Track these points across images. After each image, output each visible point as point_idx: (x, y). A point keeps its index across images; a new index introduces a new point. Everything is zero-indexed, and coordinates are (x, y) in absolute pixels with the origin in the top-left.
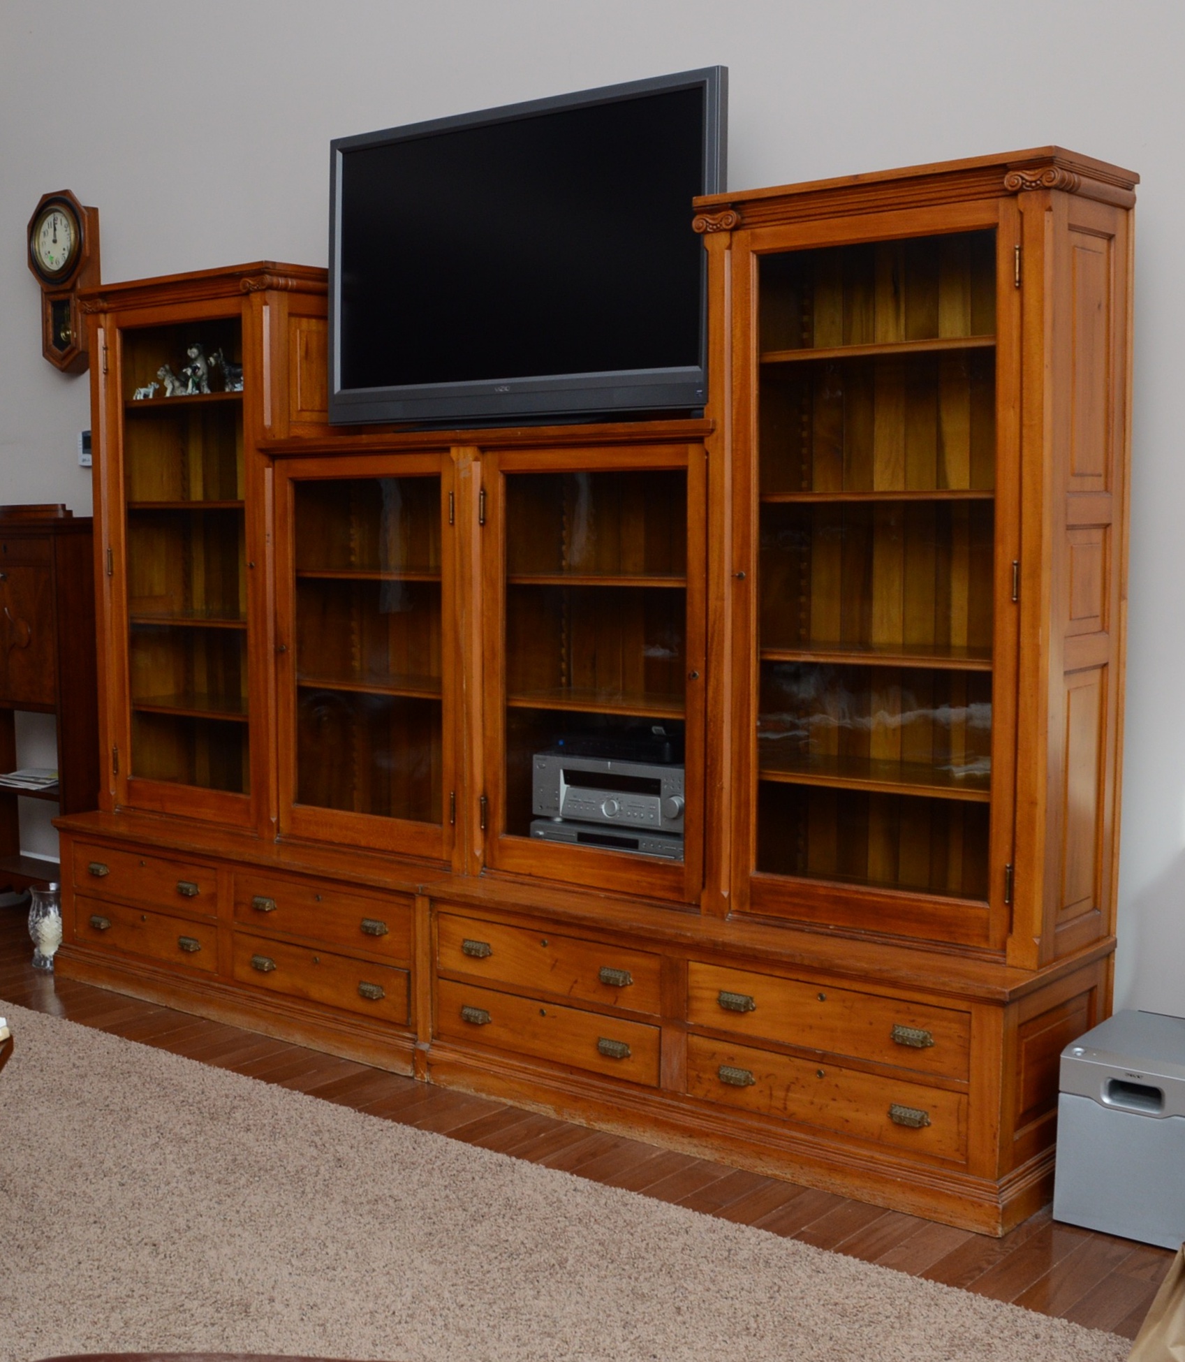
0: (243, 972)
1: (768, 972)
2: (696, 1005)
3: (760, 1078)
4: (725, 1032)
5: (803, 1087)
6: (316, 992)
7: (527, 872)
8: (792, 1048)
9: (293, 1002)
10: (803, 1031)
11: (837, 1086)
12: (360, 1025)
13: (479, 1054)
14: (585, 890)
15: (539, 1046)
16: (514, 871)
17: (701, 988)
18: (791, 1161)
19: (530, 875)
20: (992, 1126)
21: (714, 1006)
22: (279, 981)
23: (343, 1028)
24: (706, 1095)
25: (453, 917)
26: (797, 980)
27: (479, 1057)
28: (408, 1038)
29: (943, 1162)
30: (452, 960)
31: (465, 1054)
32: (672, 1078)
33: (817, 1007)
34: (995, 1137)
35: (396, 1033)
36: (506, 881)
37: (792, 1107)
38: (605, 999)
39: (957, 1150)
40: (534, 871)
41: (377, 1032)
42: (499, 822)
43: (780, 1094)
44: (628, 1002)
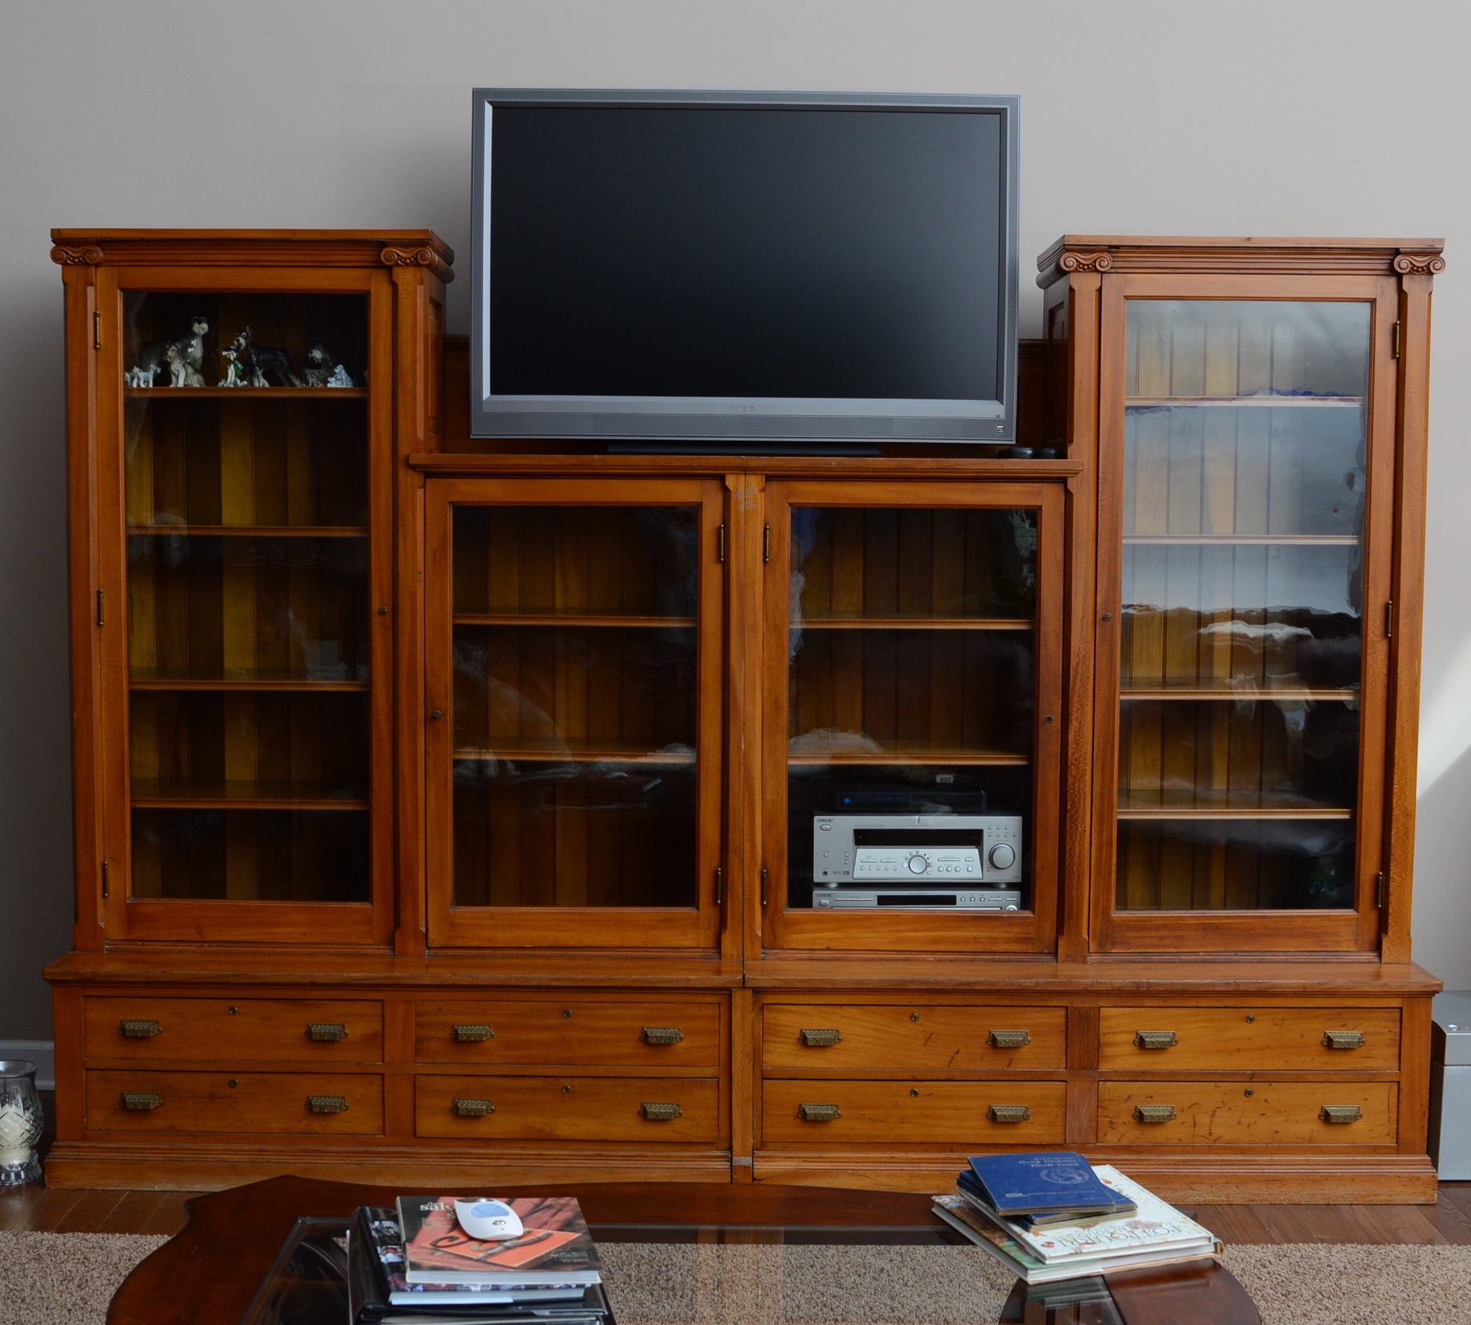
0: (433, 1124)
1: (1194, 1004)
2: (1108, 1051)
3: (1182, 1110)
4: (1144, 1073)
5: (1230, 1109)
6: (564, 1128)
7: (824, 947)
8: (1219, 1074)
9: (522, 1148)
10: (1231, 1054)
11: (1266, 1101)
12: (639, 1156)
13: (823, 1155)
14: (907, 955)
15: (910, 1131)
16: (806, 947)
17: (1116, 1033)
18: (1226, 1183)
19: (829, 949)
20: (1422, 1105)
21: (1131, 1048)
22: (499, 1124)
23: (614, 1163)
24: (1120, 1140)
25: (782, 1007)
26: (1226, 1007)
27: (825, 1158)
28: (719, 1157)
29: (1374, 1150)
30: (782, 1055)
31: (805, 1160)
32: (1080, 1129)
33: (1246, 1029)
34: (1424, 1115)
35: (698, 1154)
36: (799, 959)
37: (1217, 1131)
38: (997, 1063)
39: (1389, 1134)
40: (833, 945)
41: (669, 1158)
42: (783, 896)
43: (1204, 1120)
44: (1025, 1061)
